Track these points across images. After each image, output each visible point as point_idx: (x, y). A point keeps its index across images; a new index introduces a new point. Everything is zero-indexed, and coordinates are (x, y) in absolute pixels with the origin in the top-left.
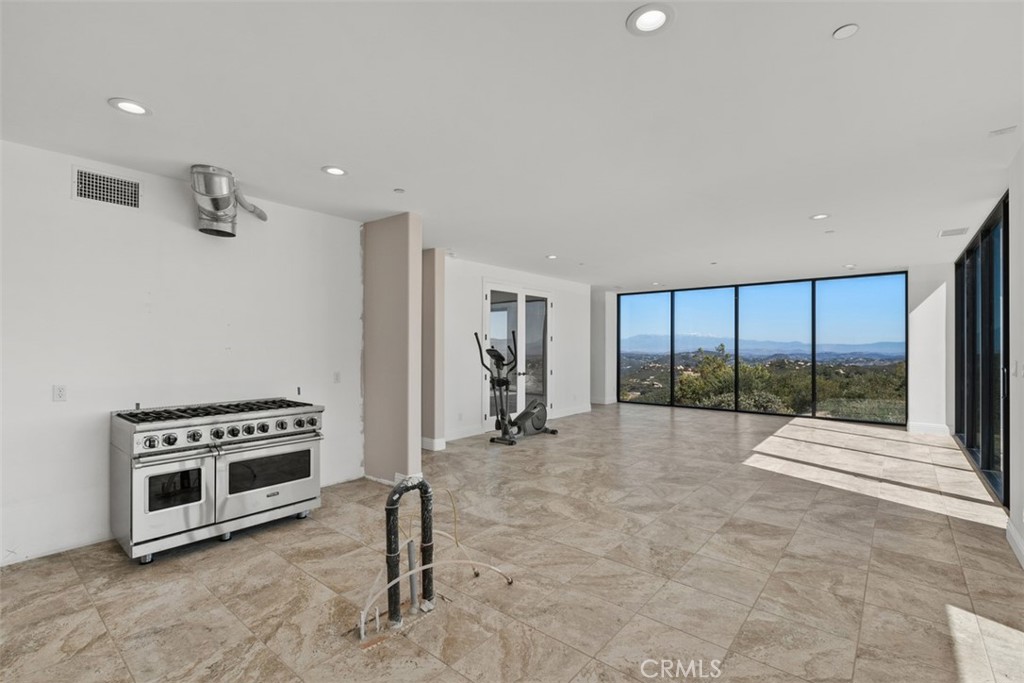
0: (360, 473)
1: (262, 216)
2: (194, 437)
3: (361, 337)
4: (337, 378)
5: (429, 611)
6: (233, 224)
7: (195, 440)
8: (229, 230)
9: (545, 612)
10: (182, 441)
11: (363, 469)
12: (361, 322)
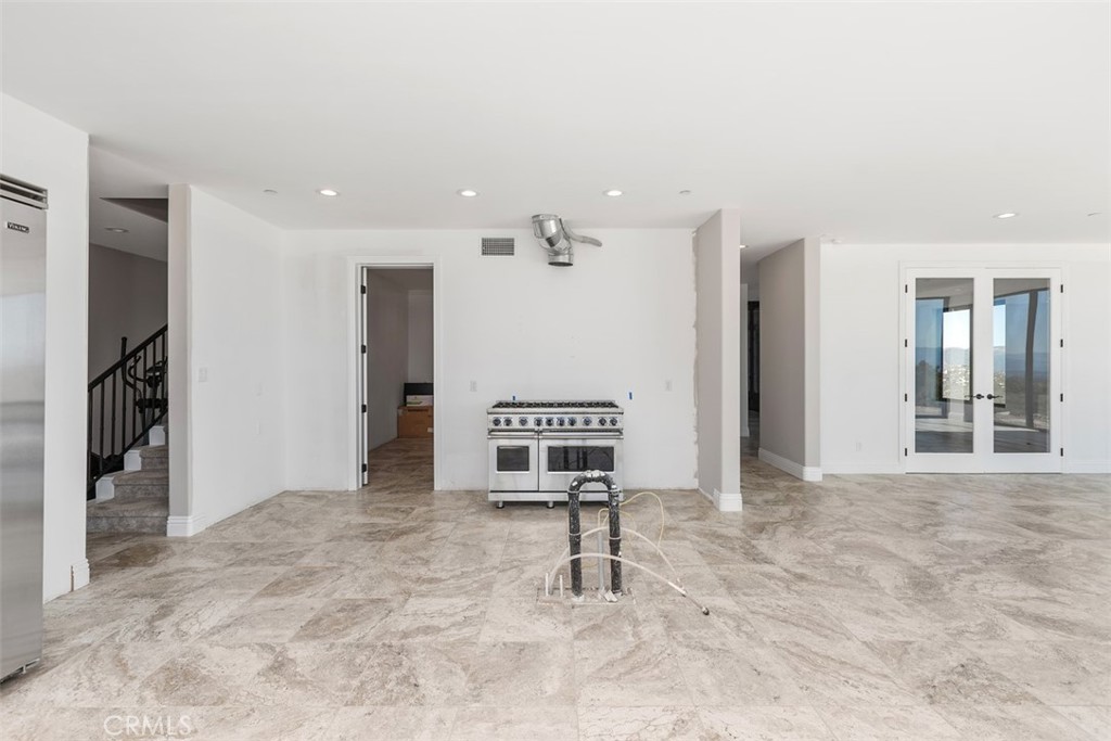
0: (695, 484)
1: (598, 244)
2: (523, 422)
3: (694, 346)
4: (668, 386)
5: (611, 601)
6: (570, 254)
7: (523, 425)
8: (567, 261)
9: (705, 650)
10: (516, 424)
11: (697, 480)
12: (694, 331)
